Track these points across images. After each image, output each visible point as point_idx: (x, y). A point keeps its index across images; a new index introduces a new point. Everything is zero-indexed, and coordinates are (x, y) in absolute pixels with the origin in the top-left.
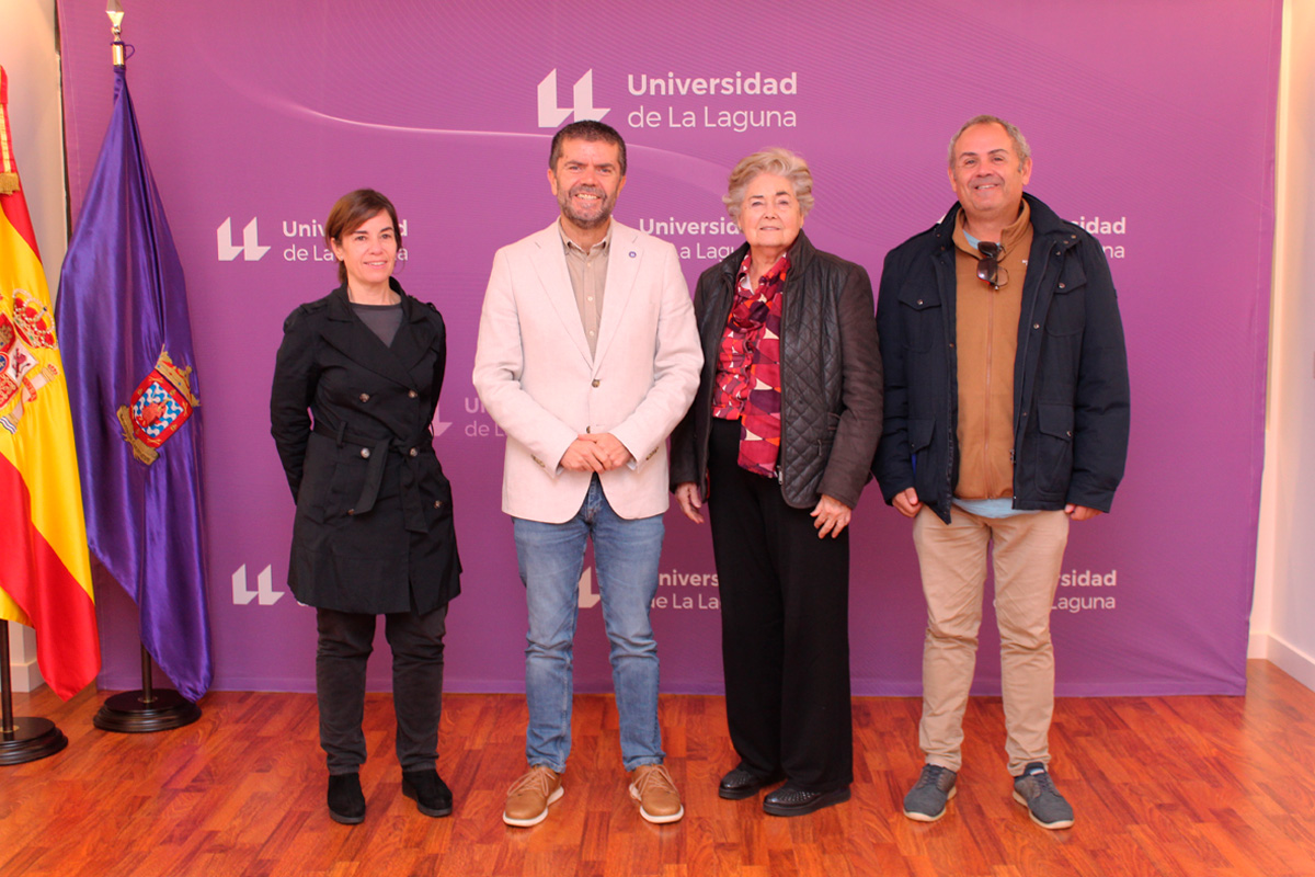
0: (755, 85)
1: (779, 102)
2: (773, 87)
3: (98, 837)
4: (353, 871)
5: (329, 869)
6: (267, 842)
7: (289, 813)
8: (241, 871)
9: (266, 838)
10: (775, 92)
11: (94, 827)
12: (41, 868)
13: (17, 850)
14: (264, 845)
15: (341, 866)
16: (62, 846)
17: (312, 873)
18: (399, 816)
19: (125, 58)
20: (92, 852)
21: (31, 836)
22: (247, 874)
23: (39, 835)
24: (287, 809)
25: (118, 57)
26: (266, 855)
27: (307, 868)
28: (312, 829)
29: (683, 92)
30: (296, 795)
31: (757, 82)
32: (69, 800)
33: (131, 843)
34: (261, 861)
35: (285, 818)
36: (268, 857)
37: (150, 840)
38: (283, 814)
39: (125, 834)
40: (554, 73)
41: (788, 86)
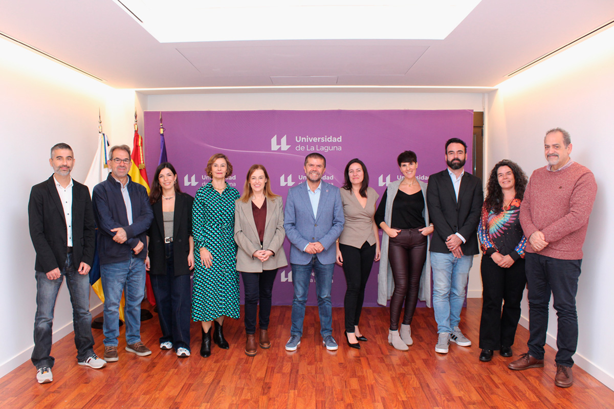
0: (330, 139)
1: (337, 144)
2: (335, 140)
3: (120, 392)
4: (208, 407)
5: (200, 406)
6: (178, 395)
7: (185, 384)
8: (169, 406)
9: (178, 393)
10: (336, 141)
11: (119, 388)
12: (101, 403)
13: (93, 396)
14: (177, 396)
15: (204, 405)
16: (108, 394)
17: (194, 408)
18: (223, 386)
19: (163, 131)
20: (118, 397)
21: (98, 391)
22: (172, 407)
23: (100, 390)
24: (184, 382)
25: (162, 131)
26: (178, 400)
27: (192, 406)
28: (193, 390)
29: (311, 141)
30: (187, 377)
31: (331, 138)
32: (110, 377)
33: (131, 394)
34: (176, 403)
35: (184, 386)
36: (179, 401)
37: (137, 393)
38: (183, 384)
39: (129, 391)
40: (276, 136)
41: (339, 140)
